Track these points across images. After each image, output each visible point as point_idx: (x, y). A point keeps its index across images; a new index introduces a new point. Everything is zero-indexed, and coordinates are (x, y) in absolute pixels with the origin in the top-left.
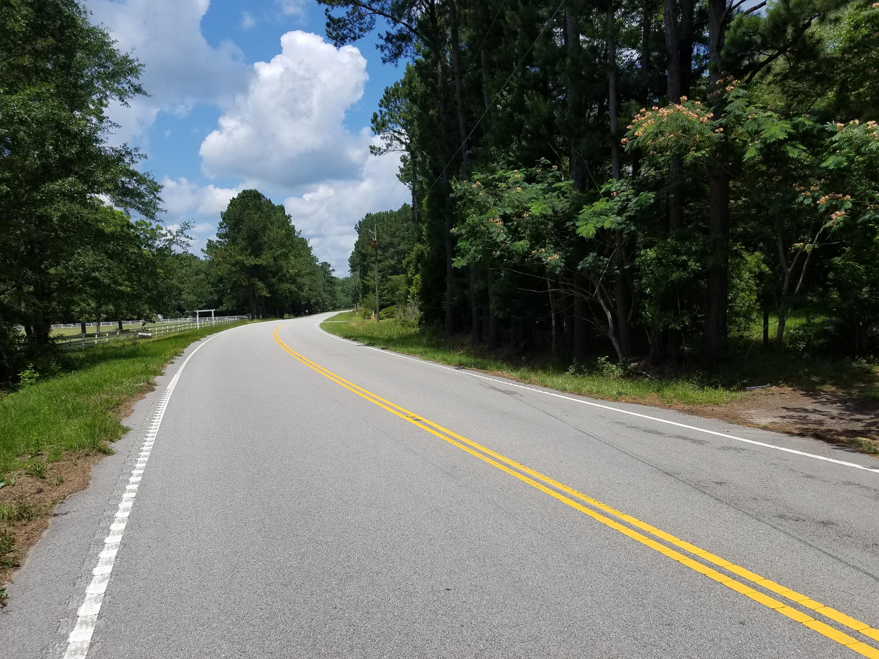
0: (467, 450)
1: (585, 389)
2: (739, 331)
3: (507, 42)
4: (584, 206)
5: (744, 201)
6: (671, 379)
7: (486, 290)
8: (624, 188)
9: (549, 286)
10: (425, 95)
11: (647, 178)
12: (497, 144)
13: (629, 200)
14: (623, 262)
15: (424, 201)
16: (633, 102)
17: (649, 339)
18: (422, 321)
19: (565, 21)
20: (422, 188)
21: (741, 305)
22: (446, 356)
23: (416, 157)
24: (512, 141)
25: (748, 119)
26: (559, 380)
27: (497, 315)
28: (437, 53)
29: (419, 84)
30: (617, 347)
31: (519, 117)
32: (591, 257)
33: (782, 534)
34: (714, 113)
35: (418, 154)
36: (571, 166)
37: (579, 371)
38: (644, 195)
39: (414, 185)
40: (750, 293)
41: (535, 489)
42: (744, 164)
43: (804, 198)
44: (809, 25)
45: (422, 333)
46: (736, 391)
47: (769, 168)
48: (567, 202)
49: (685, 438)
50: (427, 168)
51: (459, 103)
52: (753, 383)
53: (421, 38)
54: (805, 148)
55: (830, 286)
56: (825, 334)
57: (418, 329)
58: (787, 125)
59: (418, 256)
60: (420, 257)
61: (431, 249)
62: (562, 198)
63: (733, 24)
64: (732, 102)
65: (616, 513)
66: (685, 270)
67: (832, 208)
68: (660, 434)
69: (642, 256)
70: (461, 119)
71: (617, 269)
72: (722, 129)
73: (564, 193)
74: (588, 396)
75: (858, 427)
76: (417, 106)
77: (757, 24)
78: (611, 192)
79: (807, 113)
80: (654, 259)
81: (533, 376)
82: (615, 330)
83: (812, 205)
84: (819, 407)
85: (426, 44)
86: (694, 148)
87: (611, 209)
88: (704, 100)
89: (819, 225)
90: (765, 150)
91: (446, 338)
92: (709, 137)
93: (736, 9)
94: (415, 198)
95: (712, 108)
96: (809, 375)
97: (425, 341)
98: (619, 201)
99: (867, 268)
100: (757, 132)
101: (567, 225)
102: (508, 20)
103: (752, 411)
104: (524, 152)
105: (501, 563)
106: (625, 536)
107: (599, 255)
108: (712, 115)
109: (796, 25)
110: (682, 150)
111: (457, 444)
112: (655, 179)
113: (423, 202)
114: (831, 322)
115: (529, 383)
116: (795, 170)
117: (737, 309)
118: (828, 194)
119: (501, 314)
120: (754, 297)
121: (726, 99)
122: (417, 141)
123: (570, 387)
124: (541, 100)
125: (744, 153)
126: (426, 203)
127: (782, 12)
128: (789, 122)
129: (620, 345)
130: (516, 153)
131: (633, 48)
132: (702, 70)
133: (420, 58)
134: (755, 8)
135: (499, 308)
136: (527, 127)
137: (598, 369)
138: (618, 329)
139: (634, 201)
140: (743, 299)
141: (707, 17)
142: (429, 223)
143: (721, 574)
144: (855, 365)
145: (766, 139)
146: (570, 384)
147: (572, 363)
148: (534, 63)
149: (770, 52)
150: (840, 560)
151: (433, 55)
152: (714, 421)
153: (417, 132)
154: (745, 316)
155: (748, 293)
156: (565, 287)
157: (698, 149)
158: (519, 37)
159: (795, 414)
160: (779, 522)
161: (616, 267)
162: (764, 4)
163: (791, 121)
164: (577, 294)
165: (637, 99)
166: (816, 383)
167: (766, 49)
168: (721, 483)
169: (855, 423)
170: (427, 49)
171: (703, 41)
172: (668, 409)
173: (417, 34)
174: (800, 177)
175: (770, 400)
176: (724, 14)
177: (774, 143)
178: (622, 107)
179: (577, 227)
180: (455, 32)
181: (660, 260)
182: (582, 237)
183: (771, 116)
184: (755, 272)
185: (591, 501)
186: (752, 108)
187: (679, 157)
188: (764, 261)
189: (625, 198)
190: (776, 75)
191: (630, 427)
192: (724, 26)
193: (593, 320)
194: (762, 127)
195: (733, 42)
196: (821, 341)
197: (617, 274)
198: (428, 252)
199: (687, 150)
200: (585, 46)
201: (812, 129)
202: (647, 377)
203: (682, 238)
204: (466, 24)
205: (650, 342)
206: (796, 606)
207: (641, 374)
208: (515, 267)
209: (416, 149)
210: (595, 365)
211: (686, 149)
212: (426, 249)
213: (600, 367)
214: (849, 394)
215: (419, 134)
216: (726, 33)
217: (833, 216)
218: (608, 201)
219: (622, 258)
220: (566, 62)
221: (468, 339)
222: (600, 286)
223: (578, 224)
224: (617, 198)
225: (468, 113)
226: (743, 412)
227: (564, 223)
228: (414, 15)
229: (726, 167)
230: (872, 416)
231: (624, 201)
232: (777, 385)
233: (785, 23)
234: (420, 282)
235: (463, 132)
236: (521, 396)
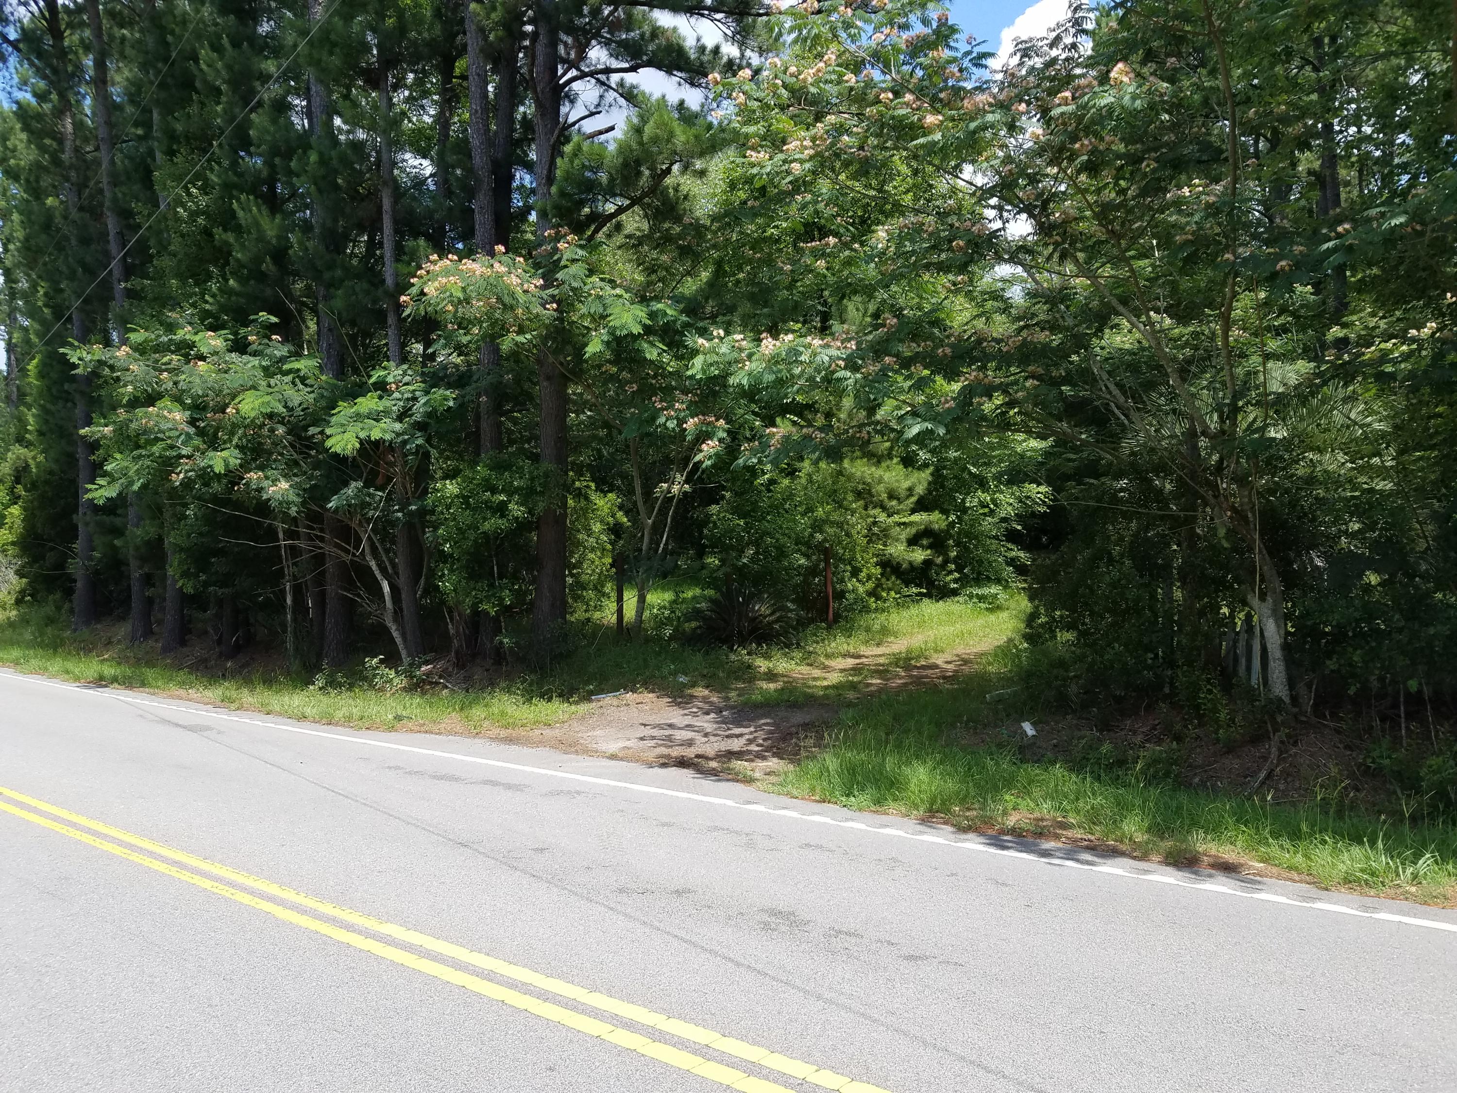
0: (98, 843)
1: (339, 714)
2: (586, 611)
3: (202, 104)
4: (340, 403)
5: (589, 417)
6: (483, 689)
7: (160, 540)
8: (407, 379)
9: (281, 535)
10: (37, 166)
11: (445, 367)
12: (182, 279)
13: (415, 399)
14: (408, 499)
15: (32, 366)
16: (422, 242)
17: (450, 626)
18: (23, 597)
19: (308, 89)
20: (28, 342)
21: (589, 572)
22: (70, 665)
23: (16, 282)
24: (209, 277)
25: (590, 295)
26: (296, 700)
27: (181, 588)
28: (62, 95)
29: (23, 145)
30: (398, 640)
31: (224, 236)
32: (352, 489)
33: (621, 917)
34: (543, 278)
35: (20, 275)
36: (319, 333)
37: (332, 683)
38: (439, 393)
39: (10, 333)
40: (602, 554)
41: (227, 900)
42: (586, 361)
43: (667, 420)
44: (668, 171)
45: (24, 621)
46: (576, 703)
47: (621, 370)
48: (309, 393)
49: (494, 784)
50: (40, 303)
51: (108, 194)
52: (600, 691)
53: (28, 59)
54: (665, 348)
55: (706, 546)
56: (697, 614)
57: (14, 613)
58: (640, 312)
59: (17, 470)
60: (20, 474)
61: (45, 458)
62: (301, 387)
63: (568, 149)
64: (566, 267)
65: (371, 924)
66: (502, 516)
67: (702, 437)
68: (456, 779)
69: (438, 491)
70: (112, 224)
71: (398, 511)
72: (555, 306)
73: (303, 380)
74: (343, 726)
75: (736, 745)
76: (20, 185)
77: (601, 156)
78: (387, 384)
79: (669, 298)
80: (457, 496)
81: (246, 696)
82: (395, 612)
83: (677, 429)
84: (688, 720)
85: (39, 72)
86: (516, 329)
87: (387, 412)
88: (529, 256)
89: (687, 459)
90: (614, 344)
91: (75, 630)
92: (538, 315)
93: (577, 126)
94: (13, 357)
95: (540, 271)
96: (675, 674)
97: (28, 636)
98: (399, 400)
99: (746, 523)
100: (603, 317)
101: (310, 433)
102: (204, 67)
103: (598, 733)
104: (233, 298)
105: (144, 1046)
106: (379, 959)
107: (367, 485)
108: (541, 282)
109: (652, 169)
110: (497, 329)
111: (77, 835)
112: (458, 370)
113: (29, 367)
114: (704, 597)
115: (238, 709)
116: (655, 376)
117: (584, 578)
118: (697, 415)
119: (191, 584)
120: (608, 560)
121: (560, 259)
122: (18, 250)
123: (314, 711)
124: (264, 213)
125: (586, 345)
126: (36, 371)
127: (635, 146)
128: (645, 309)
129: (404, 636)
130: (218, 298)
131: (424, 157)
132: (527, 210)
133: (26, 97)
134: (601, 133)
135: (185, 574)
136: (239, 255)
137: (365, 679)
138: (401, 610)
139: (423, 401)
140: (593, 562)
141: (534, 132)
142: (43, 408)
143: (527, 996)
144: (733, 657)
145: (615, 328)
146: (313, 706)
147: (321, 670)
148: (252, 149)
149: (619, 201)
150: (695, 945)
151: (54, 96)
152: (543, 752)
153: (20, 234)
154: (595, 588)
155: (599, 554)
156: (310, 538)
157: (521, 331)
158: (224, 99)
159: (656, 732)
160: (619, 899)
161: (396, 507)
162: (612, 128)
163: (648, 306)
164: (328, 549)
165: (429, 238)
166: (684, 686)
167: (614, 195)
168: (542, 850)
169: (730, 741)
170: (42, 84)
171: (529, 166)
172: (474, 737)
173: (18, 50)
174: (661, 389)
175: (624, 714)
176: (556, 132)
177: (626, 336)
178: (403, 246)
179: (328, 437)
180: (100, 65)
181: (466, 498)
182: (336, 455)
183: (621, 296)
184: (608, 524)
185: (328, 909)
186: (595, 279)
187: (492, 338)
188: (621, 507)
189: (410, 395)
190: (628, 236)
191: (410, 773)
192: (556, 151)
193: (359, 596)
194: (609, 311)
195: (568, 176)
196: (694, 624)
197: (398, 519)
198: (38, 465)
199: (504, 330)
200: (342, 137)
201: (675, 322)
202: (447, 687)
203: (499, 467)
204: (123, 56)
205: (452, 632)
206: (630, 1026)
207: (437, 683)
208: (215, 499)
209: (17, 265)
210: (362, 672)
211: (503, 328)
212: (34, 458)
213: (370, 674)
214: (727, 699)
215: (21, 238)
216: (559, 161)
217: (704, 447)
218: (381, 398)
219: (407, 493)
220: (309, 158)
221: (123, 630)
222: (369, 538)
223: (328, 431)
224: (397, 395)
225: (126, 214)
226: (585, 735)
227: (305, 428)
228: (12, 14)
229: (561, 364)
230: (752, 729)
231: (408, 399)
232: (634, 691)
233: (638, 163)
234: (18, 522)
235: (113, 247)
236: (219, 733)
